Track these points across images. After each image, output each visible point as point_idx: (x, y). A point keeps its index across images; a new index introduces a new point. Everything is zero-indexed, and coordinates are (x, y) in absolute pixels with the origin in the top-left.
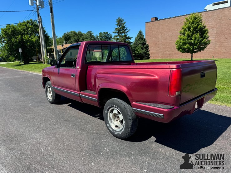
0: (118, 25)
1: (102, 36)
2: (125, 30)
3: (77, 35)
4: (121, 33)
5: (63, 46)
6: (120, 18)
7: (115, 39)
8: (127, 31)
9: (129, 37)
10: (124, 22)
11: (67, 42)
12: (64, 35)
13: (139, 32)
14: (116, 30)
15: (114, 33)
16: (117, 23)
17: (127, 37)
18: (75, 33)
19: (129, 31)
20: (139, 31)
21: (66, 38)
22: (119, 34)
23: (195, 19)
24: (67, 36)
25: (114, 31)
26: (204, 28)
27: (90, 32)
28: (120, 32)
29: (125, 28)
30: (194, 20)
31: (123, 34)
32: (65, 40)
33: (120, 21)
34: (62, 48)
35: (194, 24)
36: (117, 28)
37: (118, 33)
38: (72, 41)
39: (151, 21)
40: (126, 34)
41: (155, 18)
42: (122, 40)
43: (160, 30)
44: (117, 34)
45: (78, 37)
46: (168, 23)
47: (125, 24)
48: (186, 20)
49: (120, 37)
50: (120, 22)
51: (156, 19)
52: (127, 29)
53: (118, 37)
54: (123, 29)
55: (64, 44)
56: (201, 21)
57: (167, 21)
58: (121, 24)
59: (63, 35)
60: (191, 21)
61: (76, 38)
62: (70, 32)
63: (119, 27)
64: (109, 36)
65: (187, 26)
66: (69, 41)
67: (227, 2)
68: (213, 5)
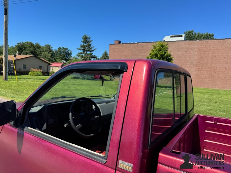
0: (84, 42)
1: (60, 51)
2: (91, 48)
3: (34, 46)
4: (86, 51)
5: (15, 56)
6: (87, 36)
7: (79, 56)
8: (93, 49)
9: (94, 56)
10: (90, 40)
11: (20, 53)
12: (18, 45)
13: (104, 53)
14: (82, 46)
15: (79, 49)
16: (83, 40)
17: (92, 56)
18: (32, 45)
19: (95, 50)
20: (105, 51)
21: (20, 48)
22: (84, 52)
23: (163, 47)
24: (21, 46)
25: (79, 48)
26: (170, 57)
27: (49, 45)
28: (86, 49)
29: (91, 46)
30: (161, 48)
31: (89, 53)
32: (19, 50)
33: (86, 38)
34: (15, 59)
35: (161, 51)
36: (82, 44)
37: (84, 50)
38: (26, 53)
39: (114, 43)
40: (92, 53)
41: (118, 42)
42: (88, 58)
43: (123, 53)
44: (82, 51)
45: (35, 49)
46: (131, 47)
47: (91, 43)
48: (152, 47)
49: (85, 54)
50: (86, 40)
51: (120, 42)
52: (93, 48)
53: (83, 55)
54: (89, 47)
55: (17, 54)
56: (167, 49)
57: (130, 45)
58: (88, 42)
59: (16, 45)
60: (158, 49)
61: (32, 50)
62: (25, 43)
63: (85, 45)
64: (68, 52)
65: (155, 53)
66: (23, 52)
67: (181, 36)
68: (170, 37)
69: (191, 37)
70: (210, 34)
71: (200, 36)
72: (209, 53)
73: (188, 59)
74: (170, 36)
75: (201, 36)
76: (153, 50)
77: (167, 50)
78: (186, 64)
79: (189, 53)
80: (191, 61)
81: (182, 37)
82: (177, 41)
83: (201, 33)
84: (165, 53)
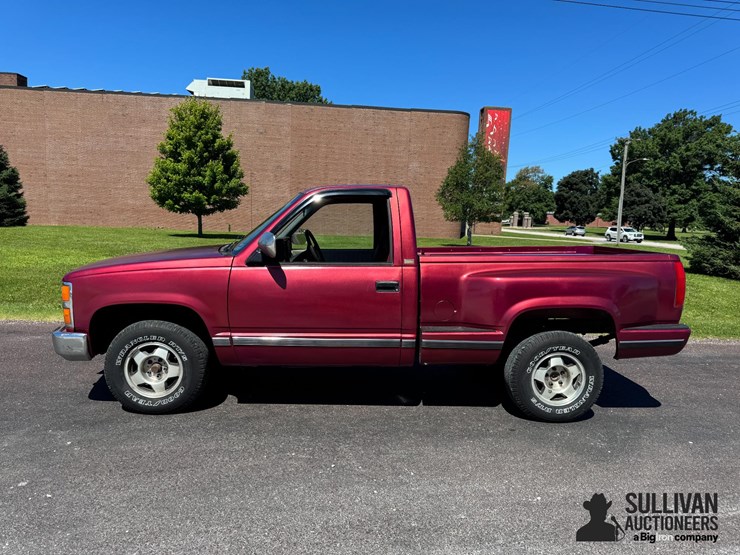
23: (205, 119)
26: (229, 149)
30: (202, 120)
35: (203, 132)
41: (15, 77)
46: (79, 105)
51: (22, 81)
56: (219, 127)
60: (193, 122)
67: (242, 85)
68: (209, 84)
69: (264, 89)
70: (311, 86)
71: (287, 87)
72: (318, 142)
73: (268, 154)
74: (206, 82)
75: (290, 89)
76: (176, 123)
77: (219, 130)
78: (266, 171)
79: (271, 139)
80: (277, 161)
81: (243, 87)
82: (232, 99)
83: (290, 81)
84: (216, 137)
